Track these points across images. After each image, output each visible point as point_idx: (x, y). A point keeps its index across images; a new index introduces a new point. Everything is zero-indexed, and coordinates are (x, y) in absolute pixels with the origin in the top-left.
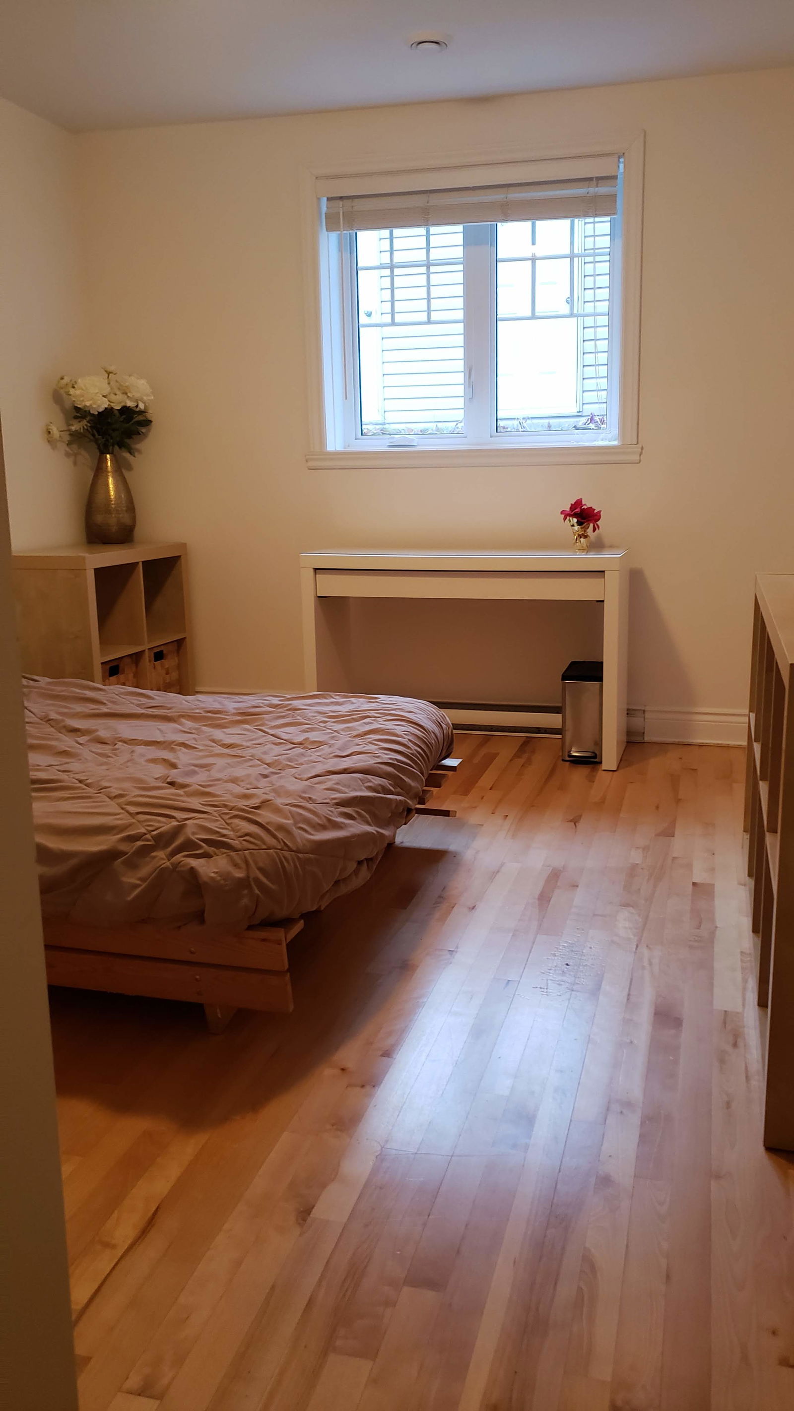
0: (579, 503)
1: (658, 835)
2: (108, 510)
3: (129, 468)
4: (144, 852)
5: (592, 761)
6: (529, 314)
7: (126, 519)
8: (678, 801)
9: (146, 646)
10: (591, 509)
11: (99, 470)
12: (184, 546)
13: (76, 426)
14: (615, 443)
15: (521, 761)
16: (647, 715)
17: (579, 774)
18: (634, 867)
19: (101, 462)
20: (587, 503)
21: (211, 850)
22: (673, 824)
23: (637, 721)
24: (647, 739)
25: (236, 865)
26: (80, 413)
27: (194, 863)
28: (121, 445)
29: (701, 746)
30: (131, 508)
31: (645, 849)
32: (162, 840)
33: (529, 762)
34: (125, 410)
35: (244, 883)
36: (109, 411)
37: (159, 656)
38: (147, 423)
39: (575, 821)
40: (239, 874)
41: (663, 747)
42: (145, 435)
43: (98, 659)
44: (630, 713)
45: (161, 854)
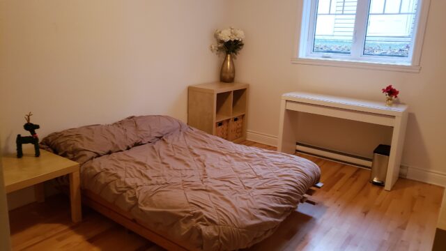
0: (390, 86)
1: (399, 227)
2: (226, 72)
3: (235, 58)
4: (189, 218)
5: (381, 185)
6: (382, 12)
7: (232, 75)
8: (412, 211)
9: (232, 117)
10: (395, 90)
11: (226, 59)
12: (248, 85)
13: (220, 45)
14: (410, 64)
15: (353, 179)
16: (409, 169)
17: (375, 190)
18: (384, 241)
19: (227, 57)
20: (393, 87)
21: (209, 223)
22: (406, 223)
23: (404, 171)
24: (407, 177)
25: (216, 231)
26: (222, 42)
27: (202, 227)
28: (234, 52)
29: (430, 185)
30: (234, 71)
31: (391, 233)
32: (196, 215)
33: (356, 179)
34: (235, 41)
35: (217, 238)
36: (230, 41)
37: (236, 119)
38: (242, 45)
39: (366, 213)
40: (216, 234)
41: (413, 182)
42: (240, 49)
43: (215, 121)
44: (401, 167)
45: (194, 220)
